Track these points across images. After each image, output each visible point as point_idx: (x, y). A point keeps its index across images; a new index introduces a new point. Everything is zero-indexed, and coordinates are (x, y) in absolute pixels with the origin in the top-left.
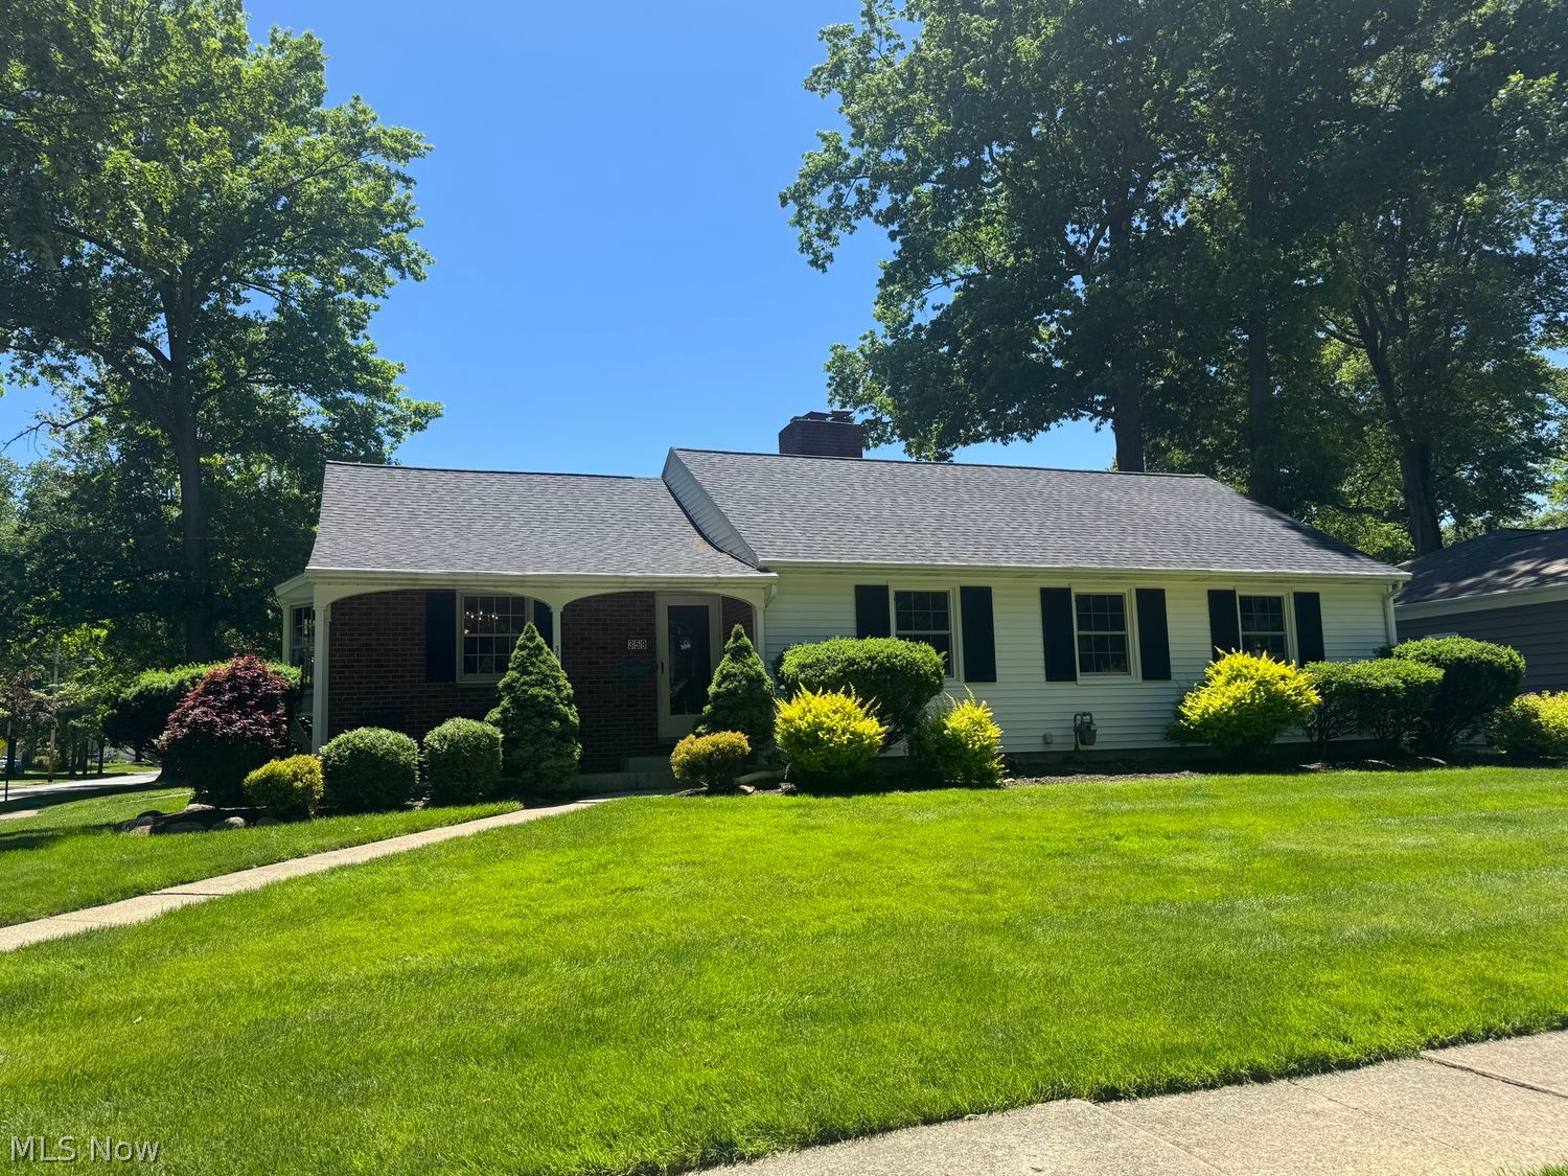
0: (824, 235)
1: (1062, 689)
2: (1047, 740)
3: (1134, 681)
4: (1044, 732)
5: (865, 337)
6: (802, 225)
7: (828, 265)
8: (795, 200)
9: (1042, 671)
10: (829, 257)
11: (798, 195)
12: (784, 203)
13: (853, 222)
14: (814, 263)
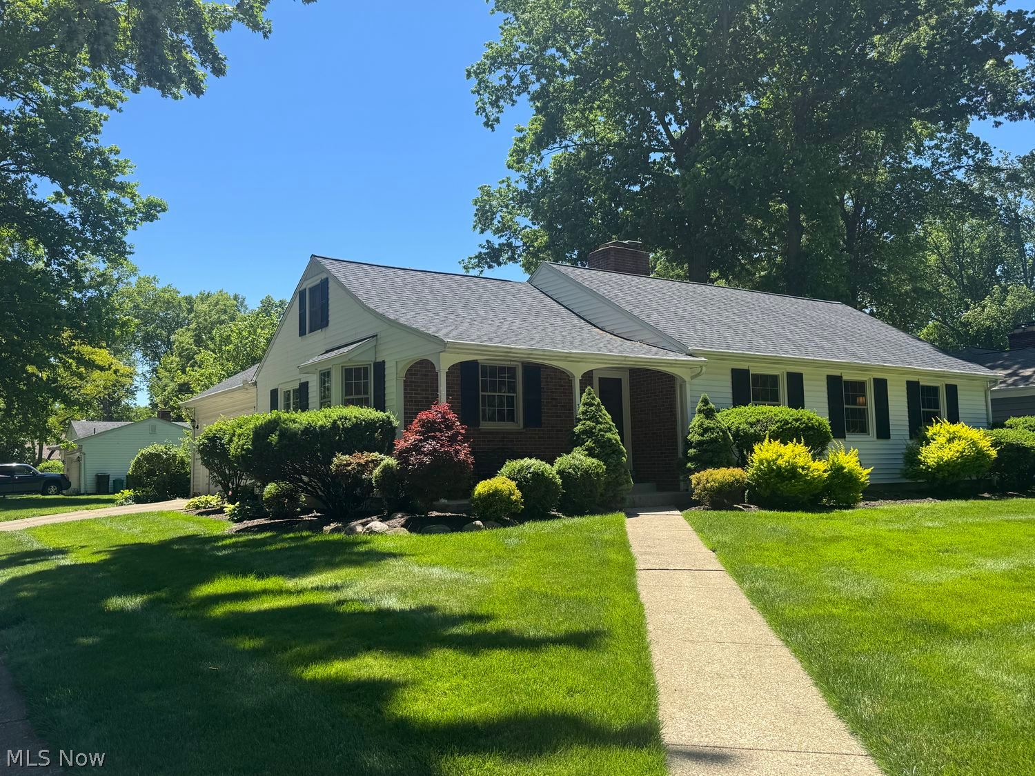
0: (494, 103)
3: (873, 439)
5: (503, 181)
6: (479, 94)
7: (496, 126)
8: (477, 75)
10: (497, 120)
11: (480, 72)
12: (469, 75)
13: (514, 97)
14: (486, 124)
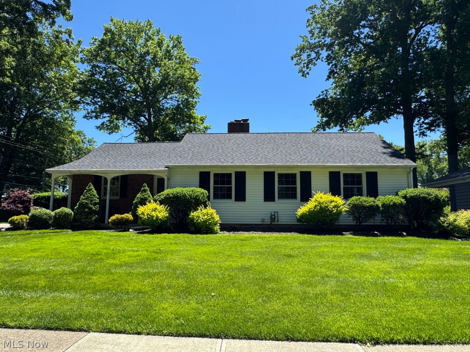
1: (270, 204)
2: (263, 220)
3: (298, 202)
4: (261, 218)
6: (298, 65)
7: (307, 76)
9: (263, 198)
10: (308, 73)
11: (296, 56)
12: (292, 59)
13: (315, 62)
14: (303, 76)
